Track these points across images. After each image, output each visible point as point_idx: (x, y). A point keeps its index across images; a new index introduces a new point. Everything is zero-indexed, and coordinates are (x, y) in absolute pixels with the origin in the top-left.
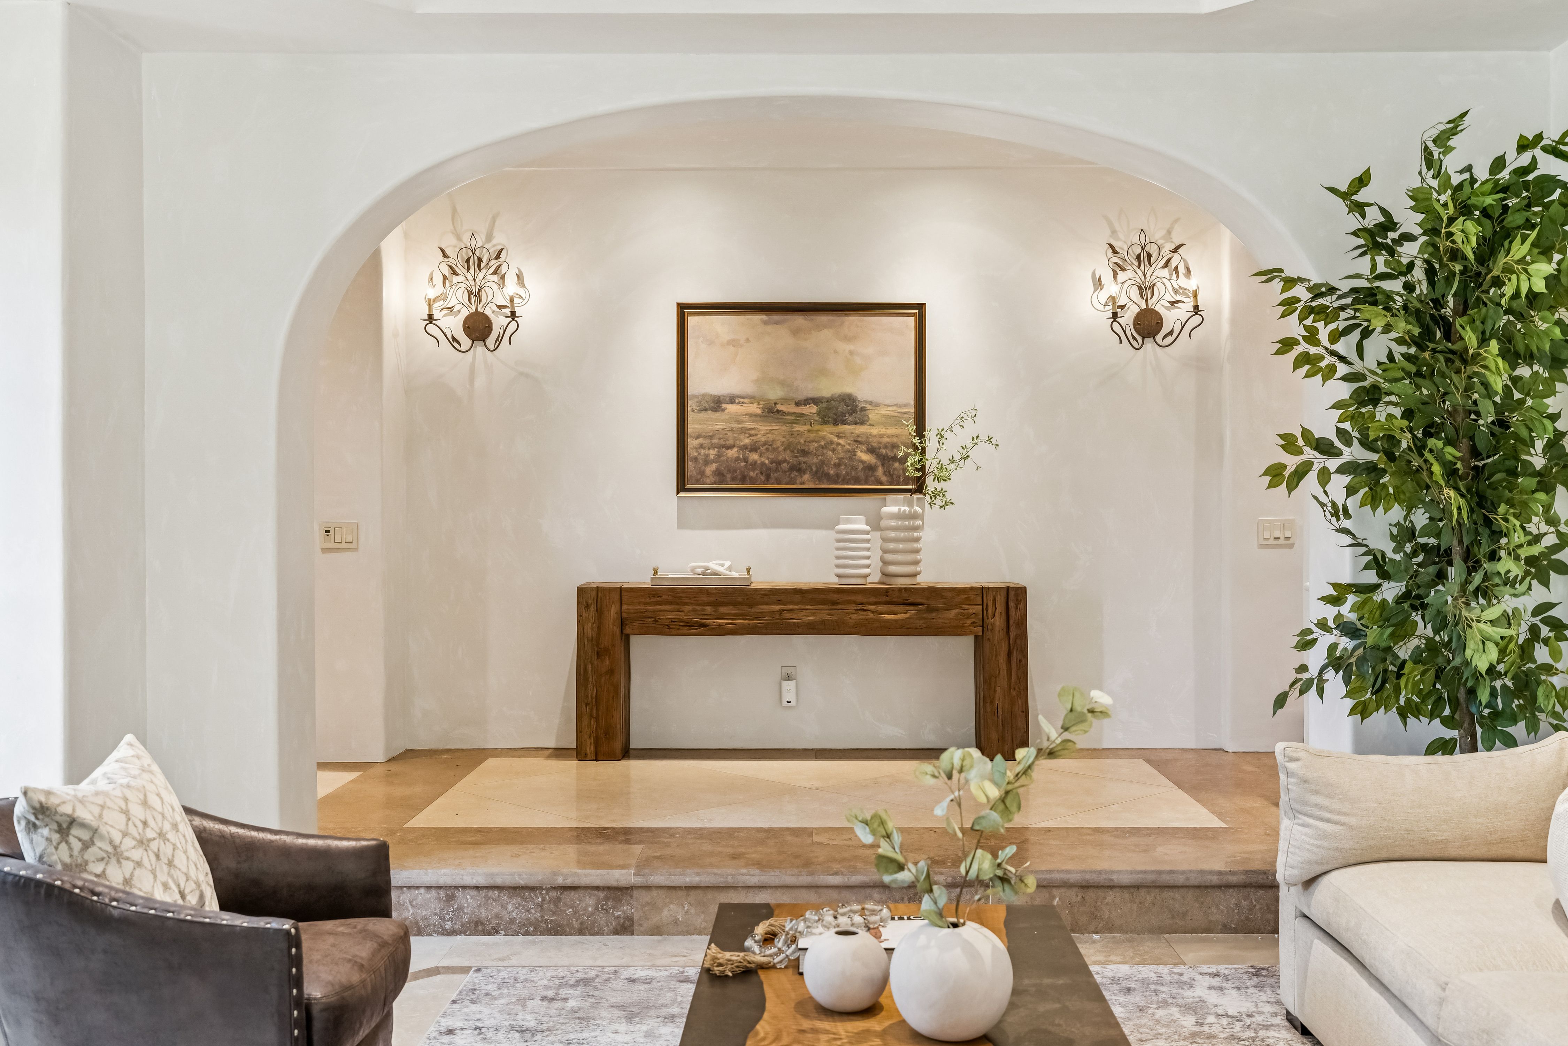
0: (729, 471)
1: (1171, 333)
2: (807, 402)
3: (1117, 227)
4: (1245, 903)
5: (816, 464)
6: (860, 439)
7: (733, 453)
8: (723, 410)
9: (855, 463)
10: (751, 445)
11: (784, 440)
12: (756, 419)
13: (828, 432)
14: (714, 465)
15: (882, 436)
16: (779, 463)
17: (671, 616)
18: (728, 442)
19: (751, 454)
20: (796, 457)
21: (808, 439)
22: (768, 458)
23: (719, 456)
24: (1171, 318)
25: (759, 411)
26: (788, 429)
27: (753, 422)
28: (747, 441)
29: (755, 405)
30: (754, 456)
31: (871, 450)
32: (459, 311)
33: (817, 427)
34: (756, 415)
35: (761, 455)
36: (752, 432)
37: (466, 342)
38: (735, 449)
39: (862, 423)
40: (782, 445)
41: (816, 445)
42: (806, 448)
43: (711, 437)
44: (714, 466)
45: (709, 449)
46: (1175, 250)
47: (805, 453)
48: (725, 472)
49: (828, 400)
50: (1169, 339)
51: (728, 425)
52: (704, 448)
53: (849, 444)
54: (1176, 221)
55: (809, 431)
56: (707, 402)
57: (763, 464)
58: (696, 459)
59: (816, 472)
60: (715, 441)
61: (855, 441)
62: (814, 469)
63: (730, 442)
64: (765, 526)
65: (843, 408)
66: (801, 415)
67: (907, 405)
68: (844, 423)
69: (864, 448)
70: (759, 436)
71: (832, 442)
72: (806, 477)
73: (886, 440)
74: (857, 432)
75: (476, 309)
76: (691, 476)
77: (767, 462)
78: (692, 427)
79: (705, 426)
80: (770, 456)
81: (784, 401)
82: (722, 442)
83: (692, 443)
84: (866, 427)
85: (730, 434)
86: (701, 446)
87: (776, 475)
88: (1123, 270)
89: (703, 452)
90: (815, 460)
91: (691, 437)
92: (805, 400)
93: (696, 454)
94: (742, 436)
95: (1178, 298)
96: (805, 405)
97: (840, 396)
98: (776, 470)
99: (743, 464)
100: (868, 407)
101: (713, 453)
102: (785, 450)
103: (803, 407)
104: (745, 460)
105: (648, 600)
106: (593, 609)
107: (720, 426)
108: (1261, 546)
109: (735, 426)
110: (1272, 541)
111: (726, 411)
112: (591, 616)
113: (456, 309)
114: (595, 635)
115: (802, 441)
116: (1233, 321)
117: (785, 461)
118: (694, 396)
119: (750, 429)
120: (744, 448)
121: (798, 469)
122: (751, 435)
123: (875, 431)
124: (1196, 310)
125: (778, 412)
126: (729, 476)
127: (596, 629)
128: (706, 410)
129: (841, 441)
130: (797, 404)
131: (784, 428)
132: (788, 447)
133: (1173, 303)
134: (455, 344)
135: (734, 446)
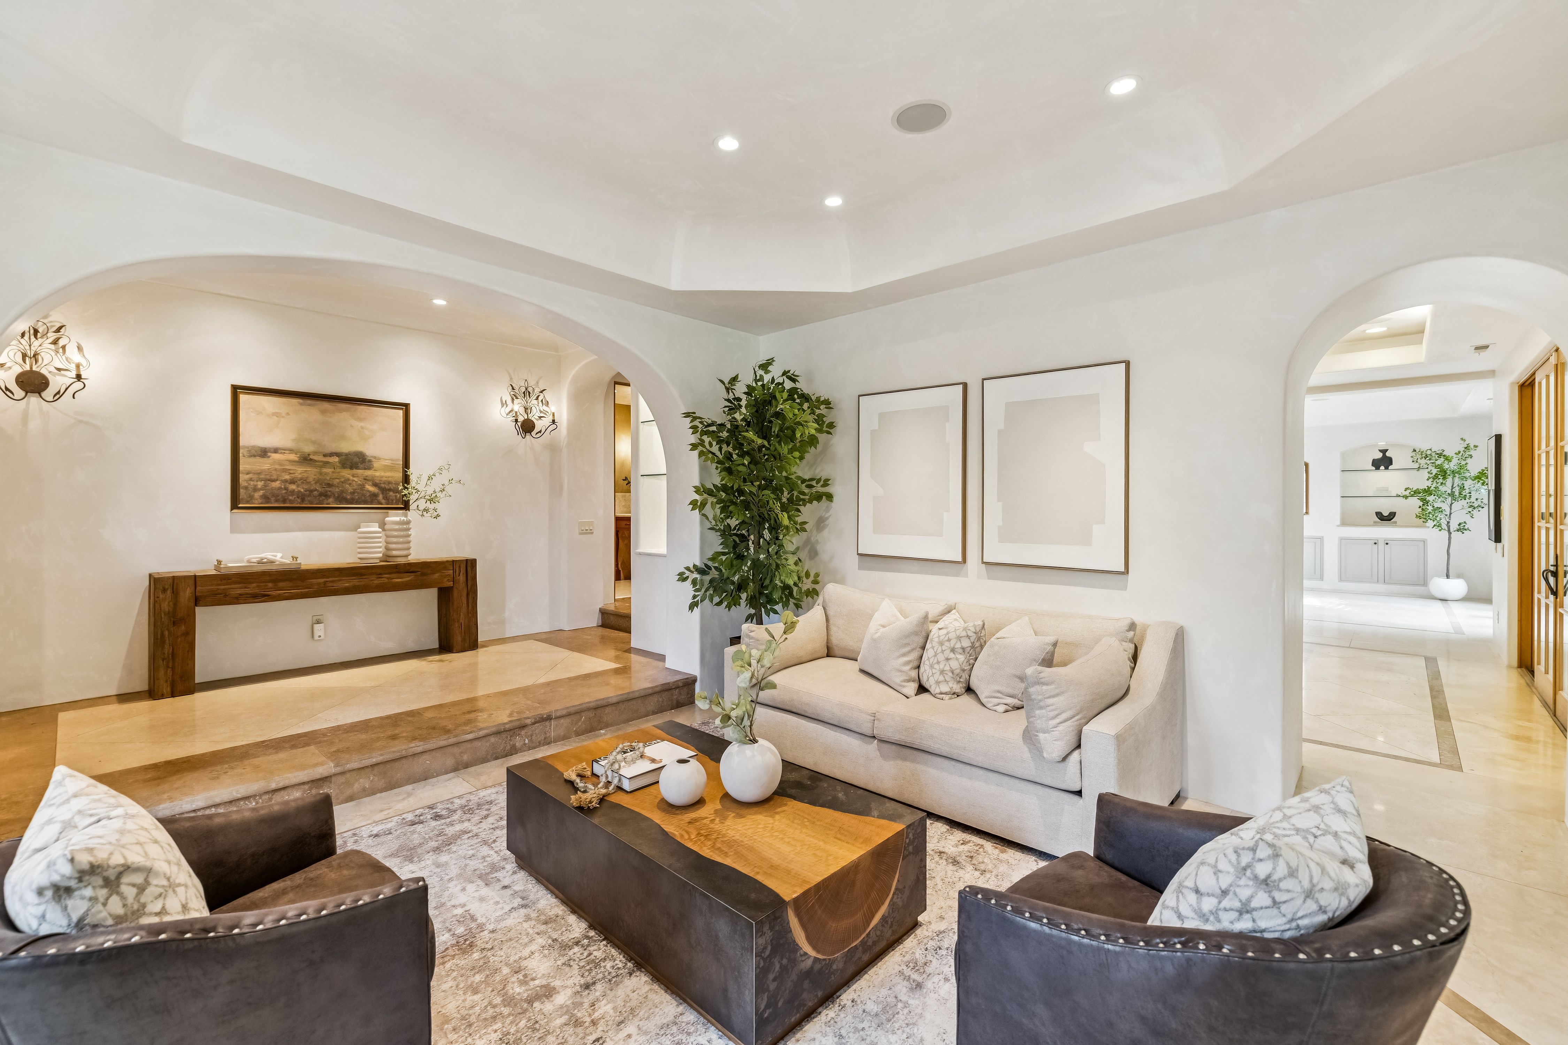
0: (273, 496)
1: (540, 432)
2: (331, 455)
3: (513, 377)
4: (660, 699)
5: (337, 492)
6: (367, 478)
7: (276, 484)
8: (269, 457)
9: (364, 492)
10: (290, 480)
11: (315, 477)
12: (293, 463)
13: (346, 473)
14: (261, 491)
15: (382, 477)
16: (311, 491)
17: (239, 591)
18: (272, 478)
19: (290, 485)
20: (324, 488)
21: (333, 477)
22: (303, 488)
23: (265, 486)
24: (539, 425)
25: (297, 459)
26: (318, 470)
27: (292, 465)
28: (287, 477)
29: (294, 455)
30: (293, 487)
31: (375, 485)
32: (10, 368)
33: (338, 470)
34: (294, 461)
35: (298, 486)
36: (291, 472)
37: (19, 393)
38: (278, 482)
39: (369, 468)
40: (314, 481)
41: (338, 480)
42: (331, 482)
43: (259, 474)
44: (261, 492)
45: (257, 481)
46: (541, 392)
47: (330, 485)
48: (270, 497)
49: (347, 455)
50: (539, 435)
51: (273, 466)
52: (253, 481)
53: (361, 481)
54: (541, 378)
55: (333, 472)
56: (256, 451)
57: (299, 492)
58: (246, 488)
59: (338, 497)
60: (262, 476)
61: (364, 479)
62: (336, 495)
63: (275, 477)
64: (301, 530)
65: (356, 459)
66: (328, 463)
67: (398, 460)
68: (357, 468)
69: (370, 483)
70: (296, 474)
71: (349, 480)
72: (331, 500)
73: (384, 479)
74: (366, 474)
75: (31, 368)
76: (242, 499)
77: (302, 490)
78: (242, 467)
79: (254, 466)
80: (305, 487)
81: (315, 453)
82: (268, 477)
83: (243, 478)
84: (372, 471)
85: (274, 472)
86: (251, 480)
87: (309, 498)
88: (517, 398)
89: (252, 483)
90: (337, 490)
91: (243, 473)
92: (330, 454)
93: (247, 484)
94: (283, 474)
95: (542, 415)
96: (330, 456)
97: (354, 452)
98: (309, 496)
99: (284, 491)
100: (373, 460)
101: (260, 484)
102: (316, 483)
103: (329, 458)
104: (286, 489)
105: (220, 582)
106: (169, 592)
107: (266, 467)
108: (580, 534)
109: (277, 467)
110: (585, 531)
111: (271, 458)
112: (168, 596)
113: (7, 366)
114: (171, 610)
115: (328, 478)
116: (569, 429)
117: (316, 490)
118: (245, 447)
119: (290, 470)
120: (286, 481)
121: (325, 495)
122: (291, 474)
123: (377, 474)
124: (554, 421)
125: (311, 460)
126: (273, 499)
127: (172, 606)
128: (255, 456)
129: (355, 479)
130: (325, 456)
131: (315, 470)
132: (317, 482)
133: (540, 417)
134: (8, 393)
135: (277, 480)
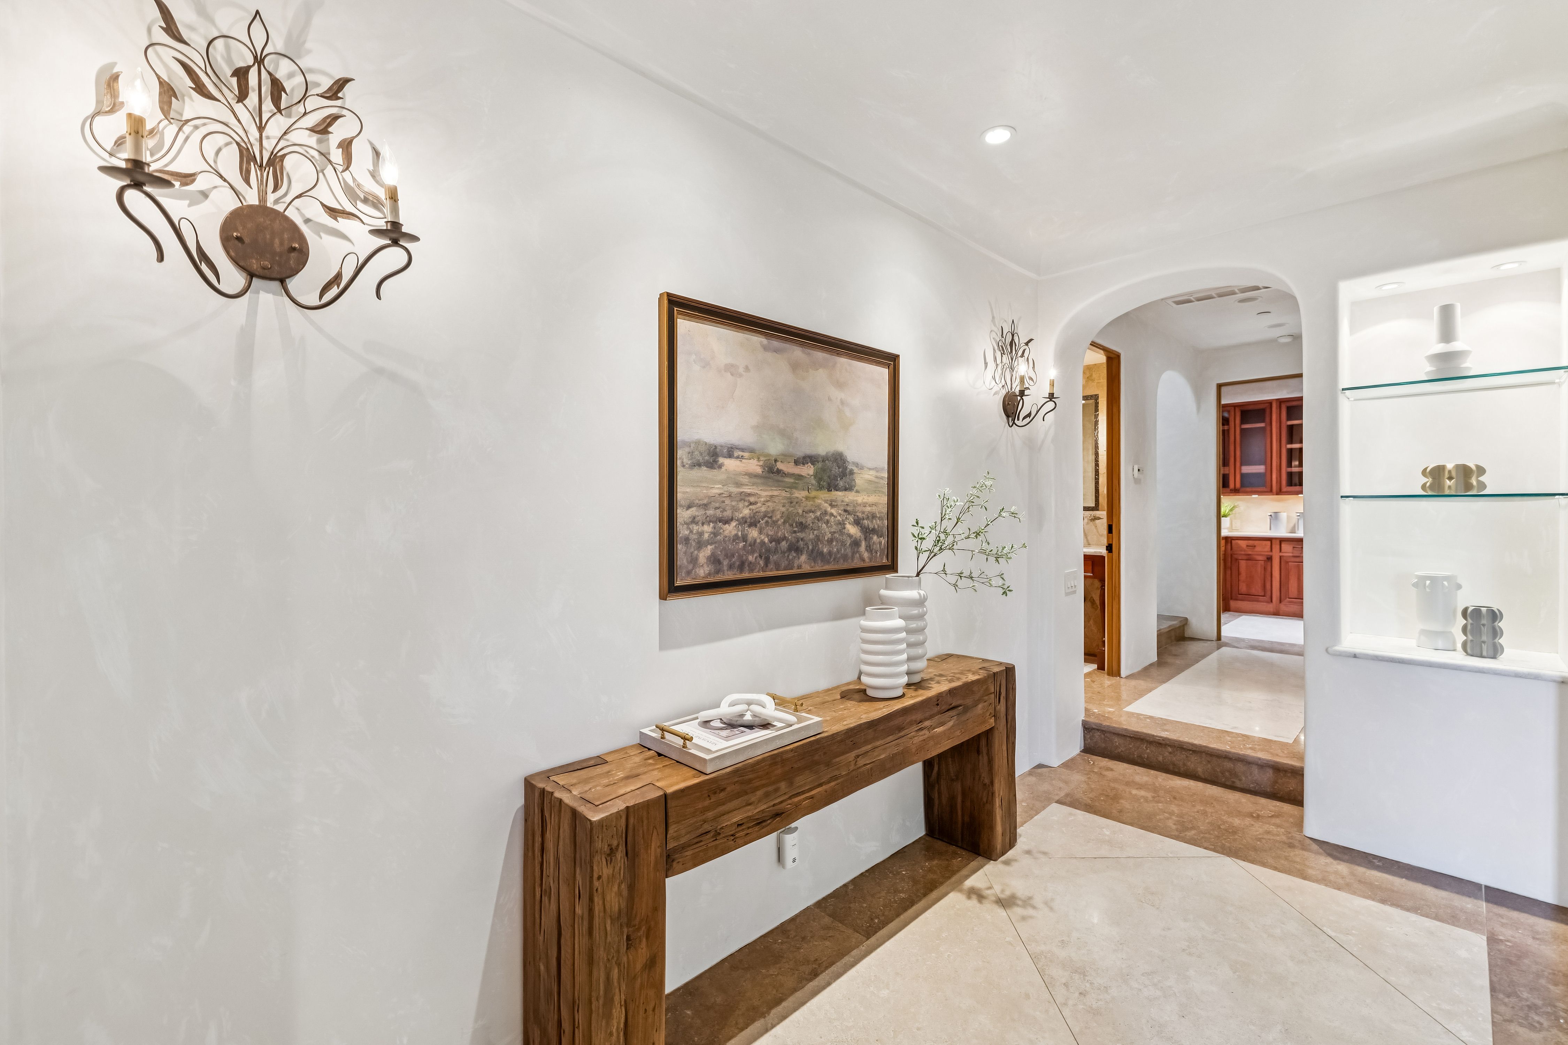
0: (726, 556)
2: (801, 461)
5: (811, 540)
6: (848, 509)
7: (730, 529)
8: (720, 467)
9: (844, 537)
10: (751, 518)
11: (784, 509)
12: (755, 480)
13: (823, 498)
14: (709, 547)
15: (865, 505)
16: (778, 541)
17: (737, 818)
18: (725, 514)
19: (750, 530)
20: (795, 532)
21: (806, 509)
22: (768, 535)
23: (715, 534)
25: (759, 470)
26: (788, 495)
27: (753, 484)
28: (746, 512)
29: (754, 462)
30: (753, 533)
31: (857, 522)
32: (205, 195)
33: (814, 493)
34: (756, 476)
35: (760, 533)
36: (752, 499)
38: (734, 524)
39: (848, 488)
40: (782, 517)
41: (812, 515)
42: (803, 520)
43: (705, 506)
44: (708, 550)
45: (703, 524)
46: (1029, 344)
47: (803, 526)
48: (721, 558)
49: (825, 459)
51: (725, 488)
52: (697, 523)
53: (840, 515)
55: (807, 498)
56: (701, 454)
57: (763, 543)
58: (687, 540)
59: (812, 551)
60: (710, 512)
61: (845, 511)
62: (810, 547)
63: (728, 513)
64: (761, 629)
65: (836, 470)
66: (799, 477)
67: (883, 469)
68: (837, 489)
69: (851, 519)
70: (759, 505)
71: (825, 513)
72: (803, 558)
73: (868, 509)
74: (846, 500)
75: (263, 197)
76: (680, 566)
77: (766, 540)
78: (683, 492)
79: (699, 489)
80: (770, 533)
81: (785, 457)
82: (718, 513)
83: (683, 515)
84: (853, 493)
85: (728, 502)
86: (694, 520)
87: (775, 557)
88: (1004, 354)
89: (695, 528)
90: (812, 536)
91: (681, 506)
92: (804, 458)
93: (687, 532)
94: (741, 505)
96: (804, 464)
97: (833, 454)
98: (776, 551)
99: (741, 545)
100: (856, 470)
101: (708, 529)
102: (784, 523)
103: (801, 467)
104: (744, 538)
105: (707, 803)
106: (620, 855)
107: (716, 490)
108: (1066, 594)
109: (734, 490)
110: (1070, 590)
111: (724, 469)
112: (617, 869)
113: (200, 184)
114: (623, 905)
115: (800, 511)
117: (784, 538)
118: (687, 444)
119: (750, 495)
120: (743, 521)
121: (795, 548)
122: (751, 504)
123: (860, 498)
124: (1051, 397)
125: (779, 471)
126: (726, 563)
127: (625, 893)
128: (699, 465)
129: (834, 511)
130: (796, 463)
131: (784, 494)
132: (788, 519)
134: (204, 267)
135: (732, 519)
